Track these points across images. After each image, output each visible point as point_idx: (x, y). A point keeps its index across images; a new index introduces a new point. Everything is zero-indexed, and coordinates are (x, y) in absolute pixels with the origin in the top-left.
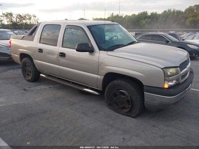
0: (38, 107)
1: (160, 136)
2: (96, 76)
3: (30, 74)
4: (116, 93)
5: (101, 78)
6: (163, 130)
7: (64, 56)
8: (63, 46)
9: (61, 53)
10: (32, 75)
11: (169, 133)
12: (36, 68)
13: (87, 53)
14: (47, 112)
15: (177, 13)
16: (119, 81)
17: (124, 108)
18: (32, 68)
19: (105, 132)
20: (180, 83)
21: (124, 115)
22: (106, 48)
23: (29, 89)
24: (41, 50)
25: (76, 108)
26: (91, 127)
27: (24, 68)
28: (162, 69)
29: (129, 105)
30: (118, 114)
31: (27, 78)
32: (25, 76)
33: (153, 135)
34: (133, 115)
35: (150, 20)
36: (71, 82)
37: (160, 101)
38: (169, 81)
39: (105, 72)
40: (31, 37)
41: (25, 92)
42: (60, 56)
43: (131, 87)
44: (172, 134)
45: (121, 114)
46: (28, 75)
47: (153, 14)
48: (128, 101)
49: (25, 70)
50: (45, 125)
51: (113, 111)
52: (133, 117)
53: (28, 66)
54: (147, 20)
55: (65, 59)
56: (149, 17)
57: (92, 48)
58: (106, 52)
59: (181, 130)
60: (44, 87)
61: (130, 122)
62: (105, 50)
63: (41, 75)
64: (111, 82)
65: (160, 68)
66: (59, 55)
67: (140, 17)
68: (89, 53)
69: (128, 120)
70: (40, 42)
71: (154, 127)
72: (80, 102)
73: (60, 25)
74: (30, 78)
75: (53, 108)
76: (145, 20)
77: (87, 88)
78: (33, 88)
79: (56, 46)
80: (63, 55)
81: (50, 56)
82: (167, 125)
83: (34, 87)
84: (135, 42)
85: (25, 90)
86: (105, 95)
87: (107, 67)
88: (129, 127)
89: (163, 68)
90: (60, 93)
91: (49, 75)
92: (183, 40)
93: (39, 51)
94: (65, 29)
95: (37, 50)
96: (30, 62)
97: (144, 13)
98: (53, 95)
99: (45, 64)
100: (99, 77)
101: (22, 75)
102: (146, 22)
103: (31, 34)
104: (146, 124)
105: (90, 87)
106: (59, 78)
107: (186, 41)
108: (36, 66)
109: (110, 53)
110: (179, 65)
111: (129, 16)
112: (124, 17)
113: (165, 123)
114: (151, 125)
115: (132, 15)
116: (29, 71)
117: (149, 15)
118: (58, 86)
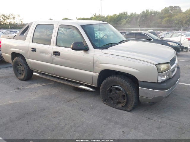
0: (34, 105)
1: (156, 128)
2: (91, 73)
3: (22, 73)
4: (112, 89)
5: (96, 75)
6: (158, 122)
7: (59, 55)
8: (56, 45)
9: (55, 52)
10: (25, 74)
11: (164, 125)
12: (28, 67)
13: (82, 51)
14: (44, 110)
15: (154, 14)
16: (115, 78)
17: (120, 103)
18: (25, 67)
19: (105, 127)
20: (171, 78)
21: (119, 109)
22: (100, 46)
23: (22, 88)
24: (34, 50)
25: (73, 105)
26: (90, 123)
27: (16, 66)
28: (155, 65)
29: (125, 100)
30: (114, 109)
31: (19, 77)
32: (17, 75)
33: (150, 127)
34: (129, 109)
35: (130, 19)
36: (66, 80)
37: (154, 95)
38: (162, 76)
39: (100, 70)
40: (22, 36)
41: (18, 90)
42: (55, 54)
43: (126, 83)
44: (167, 125)
45: (117, 109)
46: (20, 73)
47: (132, 14)
48: (124, 96)
49: (17, 69)
50: (45, 122)
51: (109, 106)
52: (128, 111)
53: (20, 64)
54: (127, 19)
55: (60, 58)
56: (129, 17)
57: (87, 47)
58: (100, 50)
59: (174, 121)
60: (38, 85)
61: (127, 116)
62: (99, 48)
63: (34, 73)
64: (107, 79)
65: (154, 64)
66: (53, 54)
67: (121, 17)
68: (84, 52)
69: (124, 114)
70: (32, 41)
71: (149, 119)
72: (76, 99)
73: (53, 25)
74: (22, 77)
75: (50, 106)
76: (125, 20)
77: (82, 84)
78: (27, 87)
79: (50, 45)
80: (57, 53)
81: (44, 55)
82: (160, 117)
83: (28, 85)
84: (125, 40)
85: (19, 89)
86: (101, 91)
87: (103, 64)
88: (126, 120)
89: (157, 64)
90: (55, 91)
91: (43, 74)
92: (162, 38)
93: (32, 51)
94: (59, 28)
95: (30, 49)
96: (22, 61)
97: (124, 13)
98: (48, 93)
99: (39, 63)
100: (94, 74)
101: (14, 75)
102: (127, 22)
103: (23, 33)
104: (142, 117)
105: (84, 84)
106: (52, 76)
107: (165, 38)
108: (29, 65)
109: (104, 51)
110: (169, 61)
111: (111, 16)
112: (105, 17)
113: (159, 116)
114: (146, 118)
115: (114, 15)
116: (21, 70)
117: (128, 15)
118: (51, 83)
